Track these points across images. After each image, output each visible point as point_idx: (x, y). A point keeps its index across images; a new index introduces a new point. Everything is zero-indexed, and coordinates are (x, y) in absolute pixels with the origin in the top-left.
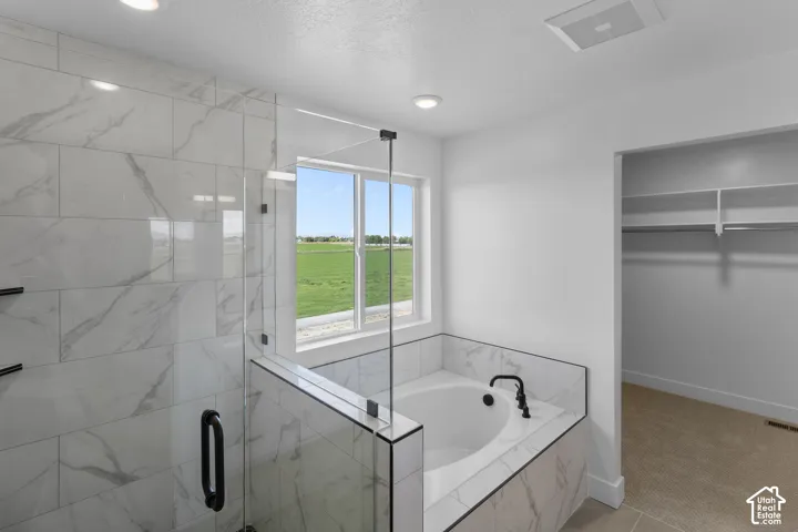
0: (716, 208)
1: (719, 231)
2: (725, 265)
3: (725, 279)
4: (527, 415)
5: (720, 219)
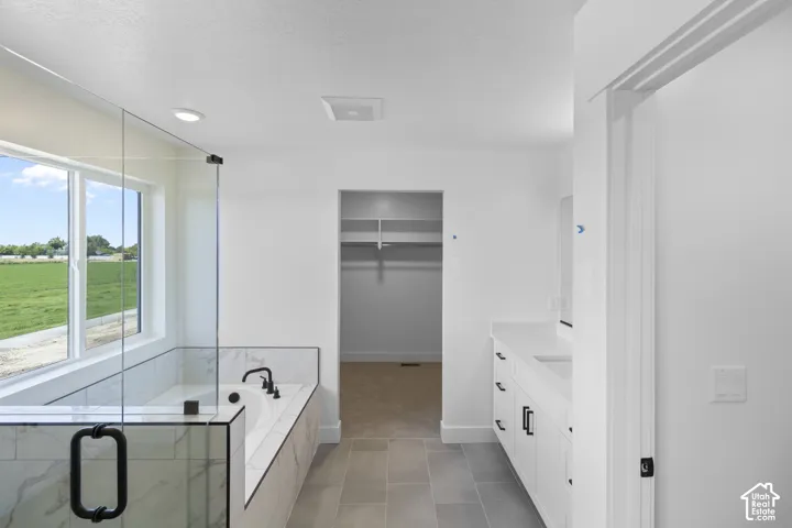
0: (377, 230)
1: (380, 247)
2: (381, 269)
3: (381, 278)
4: (277, 396)
5: (380, 238)
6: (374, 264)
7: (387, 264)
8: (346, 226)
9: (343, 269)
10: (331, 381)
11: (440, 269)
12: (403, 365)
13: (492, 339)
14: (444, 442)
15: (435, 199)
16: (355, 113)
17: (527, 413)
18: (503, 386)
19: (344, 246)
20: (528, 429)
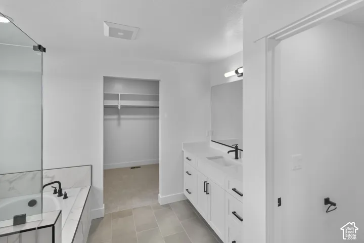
0: (118, 99)
1: (119, 108)
2: (119, 119)
3: (119, 124)
4: (66, 197)
5: (120, 103)
6: (115, 117)
7: (122, 117)
8: (106, 97)
9: (105, 120)
10: (99, 183)
11: (158, 118)
12: (132, 168)
13: (183, 151)
14: (161, 204)
15: (156, 84)
16: (122, 34)
17: (206, 185)
18: (190, 173)
19: (106, 107)
20: (207, 191)
